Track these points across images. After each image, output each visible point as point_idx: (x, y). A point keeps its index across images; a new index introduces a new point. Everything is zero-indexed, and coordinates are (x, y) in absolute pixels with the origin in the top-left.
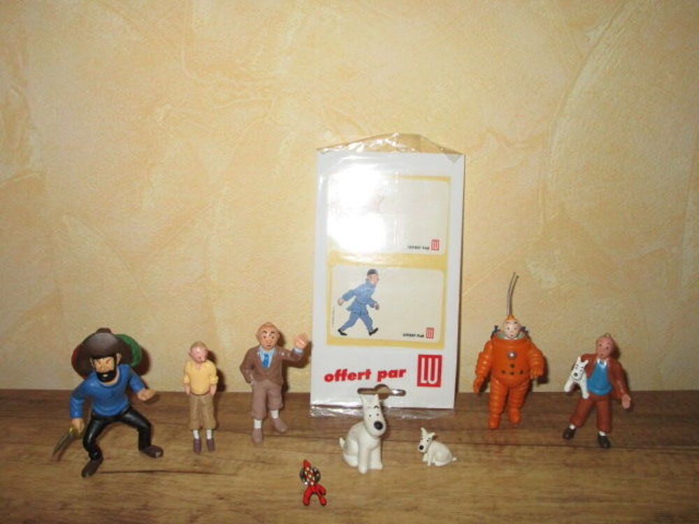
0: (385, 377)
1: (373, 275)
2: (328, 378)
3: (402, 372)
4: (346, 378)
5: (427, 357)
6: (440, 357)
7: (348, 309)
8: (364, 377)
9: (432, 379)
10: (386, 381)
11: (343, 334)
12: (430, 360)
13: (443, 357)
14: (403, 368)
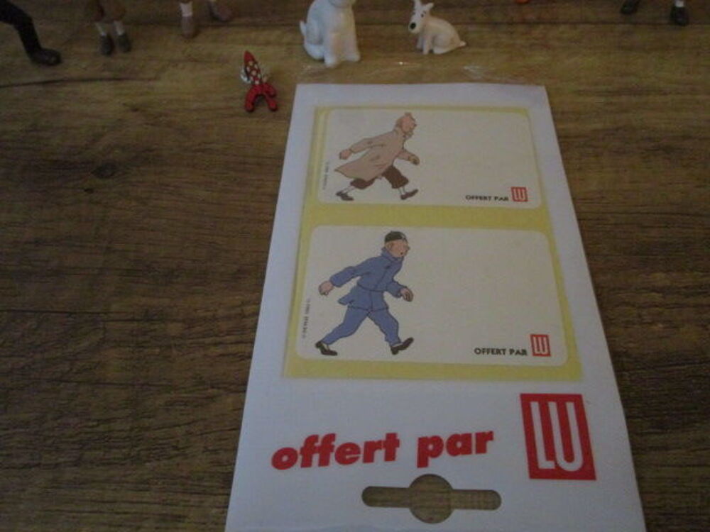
0: (436, 453)
1: (397, 243)
2: (283, 459)
3: (484, 439)
4: (332, 456)
5: (544, 399)
6: (577, 399)
7: (341, 302)
8: (380, 454)
9: (569, 457)
10: (442, 465)
11: (326, 352)
12: (553, 407)
13: (585, 399)
14: (485, 429)
